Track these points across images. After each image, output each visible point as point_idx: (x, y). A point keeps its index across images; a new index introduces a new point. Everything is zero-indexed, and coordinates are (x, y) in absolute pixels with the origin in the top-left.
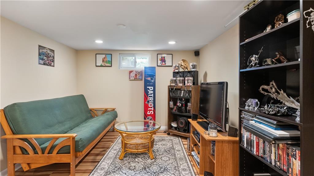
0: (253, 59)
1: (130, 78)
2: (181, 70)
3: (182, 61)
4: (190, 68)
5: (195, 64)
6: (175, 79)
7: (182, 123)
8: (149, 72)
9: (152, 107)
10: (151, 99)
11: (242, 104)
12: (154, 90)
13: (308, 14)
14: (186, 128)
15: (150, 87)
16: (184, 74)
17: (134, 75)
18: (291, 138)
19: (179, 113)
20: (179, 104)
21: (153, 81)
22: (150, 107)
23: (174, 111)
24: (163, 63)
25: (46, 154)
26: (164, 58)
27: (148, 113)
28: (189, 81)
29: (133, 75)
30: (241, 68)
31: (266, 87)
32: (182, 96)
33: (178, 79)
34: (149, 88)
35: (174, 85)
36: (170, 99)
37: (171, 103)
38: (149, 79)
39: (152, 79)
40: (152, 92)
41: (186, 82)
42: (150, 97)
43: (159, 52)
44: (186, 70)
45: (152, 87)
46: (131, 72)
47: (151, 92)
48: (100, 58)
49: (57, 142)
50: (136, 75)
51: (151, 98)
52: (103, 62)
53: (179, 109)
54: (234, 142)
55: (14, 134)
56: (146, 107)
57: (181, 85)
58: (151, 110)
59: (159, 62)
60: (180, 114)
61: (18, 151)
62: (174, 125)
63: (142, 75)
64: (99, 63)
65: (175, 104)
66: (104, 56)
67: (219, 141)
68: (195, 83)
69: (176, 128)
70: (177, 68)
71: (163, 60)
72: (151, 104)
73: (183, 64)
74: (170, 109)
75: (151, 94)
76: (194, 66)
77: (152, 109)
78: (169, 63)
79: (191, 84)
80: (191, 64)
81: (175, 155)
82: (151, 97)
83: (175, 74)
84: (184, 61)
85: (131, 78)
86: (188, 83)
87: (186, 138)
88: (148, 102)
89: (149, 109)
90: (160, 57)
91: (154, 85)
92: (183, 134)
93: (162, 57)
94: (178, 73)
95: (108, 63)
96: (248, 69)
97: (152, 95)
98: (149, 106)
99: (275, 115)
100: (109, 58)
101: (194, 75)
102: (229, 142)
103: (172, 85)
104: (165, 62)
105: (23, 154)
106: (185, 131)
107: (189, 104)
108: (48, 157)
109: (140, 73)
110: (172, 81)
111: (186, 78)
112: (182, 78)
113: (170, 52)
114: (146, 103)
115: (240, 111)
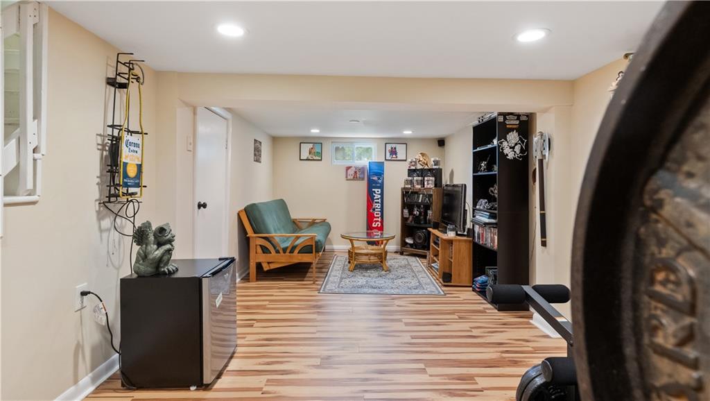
0: (483, 165)
1: (347, 177)
2: (419, 167)
3: (420, 155)
4: (431, 165)
5: (437, 159)
6: (410, 178)
7: (420, 238)
8: (375, 169)
9: (378, 217)
10: (378, 206)
11: (475, 204)
12: (382, 194)
13: (501, 143)
14: (426, 244)
15: (376, 190)
16: (422, 173)
17: (353, 172)
18: (496, 224)
19: (415, 225)
20: (416, 212)
21: (380, 181)
22: (376, 217)
23: (409, 222)
24: (394, 156)
25: (287, 254)
26: (395, 148)
27: (373, 225)
28: (430, 182)
29: (351, 172)
30: (474, 173)
31: (492, 189)
32: (420, 201)
33: (415, 178)
34: (374, 192)
35: (410, 186)
36: (404, 205)
37: (406, 211)
38: (375, 178)
39: (379, 179)
40: (379, 196)
41: (426, 183)
42: (376, 203)
43: (387, 142)
44: (426, 167)
45: (380, 190)
46: (348, 168)
47: (377, 196)
48: (306, 149)
49: (298, 242)
50: (356, 172)
51: (378, 204)
52: (310, 154)
53: (416, 219)
54: (470, 241)
55: (255, 233)
56: (370, 218)
57: (419, 187)
58: (378, 221)
59: (388, 154)
60: (418, 225)
61: (259, 250)
62: (409, 241)
63: (363, 173)
64: (305, 155)
65: (411, 212)
66: (311, 146)
67: (456, 240)
68: (438, 183)
69: (411, 245)
70: (413, 163)
71: (393, 152)
72: (377, 213)
73: (421, 159)
74: (404, 220)
75: (378, 199)
76: (436, 163)
77: (379, 219)
78: (401, 155)
79: (432, 186)
80: (432, 159)
81: (412, 269)
82: (378, 202)
83: (411, 172)
84: (423, 155)
85: (349, 177)
86: (428, 184)
87: (424, 257)
88: (374, 210)
89: (375, 219)
90: (389, 147)
91: (382, 187)
92: (421, 252)
93: (392, 148)
94: (415, 171)
95: (316, 156)
96: (480, 173)
97: (379, 201)
98: (376, 215)
99: (490, 209)
100: (318, 149)
101: (437, 174)
102: (465, 241)
103: (407, 186)
104: (396, 154)
105: (264, 253)
106: (424, 248)
107: (430, 212)
108: (290, 256)
109: (362, 170)
110: (407, 182)
111: (426, 178)
112: (420, 178)
113: (405, 142)
114: (371, 211)
115: (474, 210)
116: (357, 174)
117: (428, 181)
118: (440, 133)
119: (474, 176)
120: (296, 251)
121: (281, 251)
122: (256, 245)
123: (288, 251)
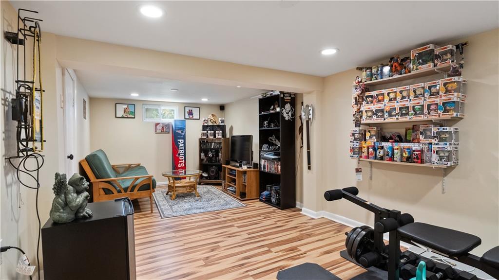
0: (265, 123)
1: (156, 131)
2: (210, 124)
3: (212, 116)
4: (219, 122)
5: (223, 119)
6: (205, 132)
7: (213, 172)
8: (179, 125)
9: (182, 160)
10: (182, 152)
11: (261, 147)
12: (184, 143)
14: (217, 176)
15: (180, 140)
16: (213, 128)
17: (160, 128)
19: (209, 164)
20: (210, 155)
21: (183, 134)
22: (181, 160)
23: (204, 162)
24: (191, 116)
25: (128, 192)
26: (192, 111)
27: (179, 166)
28: (220, 134)
29: (159, 127)
30: (260, 128)
31: (271, 138)
32: (212, 147)
33: (209, 132)
34: (179, 142)
35: (205, 137)
36: (201, 151)
37: (203, 154)
38: (180, 132)
39: (182, 132)
40: (183, 145)
41: (217, 135)
42: (180, 149)
43: (186, 105)
44: (215, 124)
45: (183, 140)
46: (157, 124)
47: (181, 145)
50: (163, 127)
51: (182, 151)
52: (124, 112)
53: (210, 159)
54: (256, 171)
55: (97, 179)
56: (176, 161)
57: (212, 137)
58: (182, 163)
59: (187, 114)
60: (211, 164)
61: (102, 192)
62: (205, 175)
63: (169, 128)
64: (120, 113)
65: (206, 155)
66: (125, 106)
67: (248, 171)
68: (224, 135)
69: (206, 178)
70: (206, 121)
71: (191, 113)
72: (181, 157)
73: (212, 119)
74: (201, 160)
75: (182, 147)
76: (223, 121)
77: (183, 161)
78: (196, 116)
79: (220, 137)
80: (220, 119)
82: (182, 149)
83: (205, 128)
84: (213, 116)
85: (157, 131)
86: (218, 135)
88: (179, 154)
89: (180, 161)
90: (187, 110)
91: (184, 138)
92: (214, 181)
93: (189, 110)
94: (208, 126)
95: (130, 114)
96: (263, 128)
97: (183, 148)
98: (180, 159)
99: (274, 150)
100: (131, 109)
101: (222, 128)
102: (254, 171)
103: (203, 137)
104: (192, 115)
105: (106, 194)
106: (215, 179)
107: (220, 154)
108: (131, 194)
109: (168, 126)
110: (203, 134)
111: (217, 132)
112: (213, 132)
113: (198, 106)
114: (177, 155)
115: (260, 152)
116: (164, 129)
117: (218, 133)
118: (221, 101)
119: (260, 130)
120: (136, 189)
121: (123, 191)
122: (99, 188)
123: (129, 190)
